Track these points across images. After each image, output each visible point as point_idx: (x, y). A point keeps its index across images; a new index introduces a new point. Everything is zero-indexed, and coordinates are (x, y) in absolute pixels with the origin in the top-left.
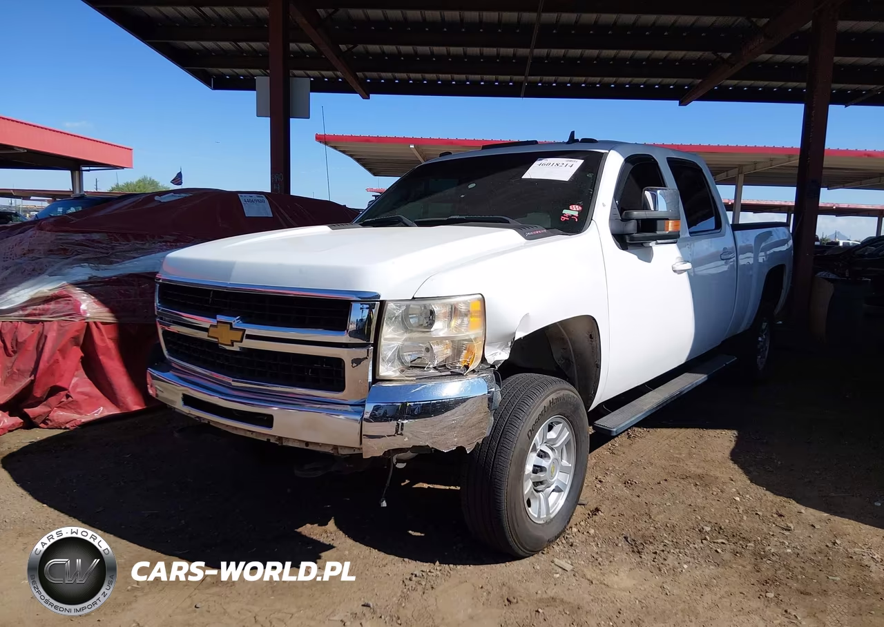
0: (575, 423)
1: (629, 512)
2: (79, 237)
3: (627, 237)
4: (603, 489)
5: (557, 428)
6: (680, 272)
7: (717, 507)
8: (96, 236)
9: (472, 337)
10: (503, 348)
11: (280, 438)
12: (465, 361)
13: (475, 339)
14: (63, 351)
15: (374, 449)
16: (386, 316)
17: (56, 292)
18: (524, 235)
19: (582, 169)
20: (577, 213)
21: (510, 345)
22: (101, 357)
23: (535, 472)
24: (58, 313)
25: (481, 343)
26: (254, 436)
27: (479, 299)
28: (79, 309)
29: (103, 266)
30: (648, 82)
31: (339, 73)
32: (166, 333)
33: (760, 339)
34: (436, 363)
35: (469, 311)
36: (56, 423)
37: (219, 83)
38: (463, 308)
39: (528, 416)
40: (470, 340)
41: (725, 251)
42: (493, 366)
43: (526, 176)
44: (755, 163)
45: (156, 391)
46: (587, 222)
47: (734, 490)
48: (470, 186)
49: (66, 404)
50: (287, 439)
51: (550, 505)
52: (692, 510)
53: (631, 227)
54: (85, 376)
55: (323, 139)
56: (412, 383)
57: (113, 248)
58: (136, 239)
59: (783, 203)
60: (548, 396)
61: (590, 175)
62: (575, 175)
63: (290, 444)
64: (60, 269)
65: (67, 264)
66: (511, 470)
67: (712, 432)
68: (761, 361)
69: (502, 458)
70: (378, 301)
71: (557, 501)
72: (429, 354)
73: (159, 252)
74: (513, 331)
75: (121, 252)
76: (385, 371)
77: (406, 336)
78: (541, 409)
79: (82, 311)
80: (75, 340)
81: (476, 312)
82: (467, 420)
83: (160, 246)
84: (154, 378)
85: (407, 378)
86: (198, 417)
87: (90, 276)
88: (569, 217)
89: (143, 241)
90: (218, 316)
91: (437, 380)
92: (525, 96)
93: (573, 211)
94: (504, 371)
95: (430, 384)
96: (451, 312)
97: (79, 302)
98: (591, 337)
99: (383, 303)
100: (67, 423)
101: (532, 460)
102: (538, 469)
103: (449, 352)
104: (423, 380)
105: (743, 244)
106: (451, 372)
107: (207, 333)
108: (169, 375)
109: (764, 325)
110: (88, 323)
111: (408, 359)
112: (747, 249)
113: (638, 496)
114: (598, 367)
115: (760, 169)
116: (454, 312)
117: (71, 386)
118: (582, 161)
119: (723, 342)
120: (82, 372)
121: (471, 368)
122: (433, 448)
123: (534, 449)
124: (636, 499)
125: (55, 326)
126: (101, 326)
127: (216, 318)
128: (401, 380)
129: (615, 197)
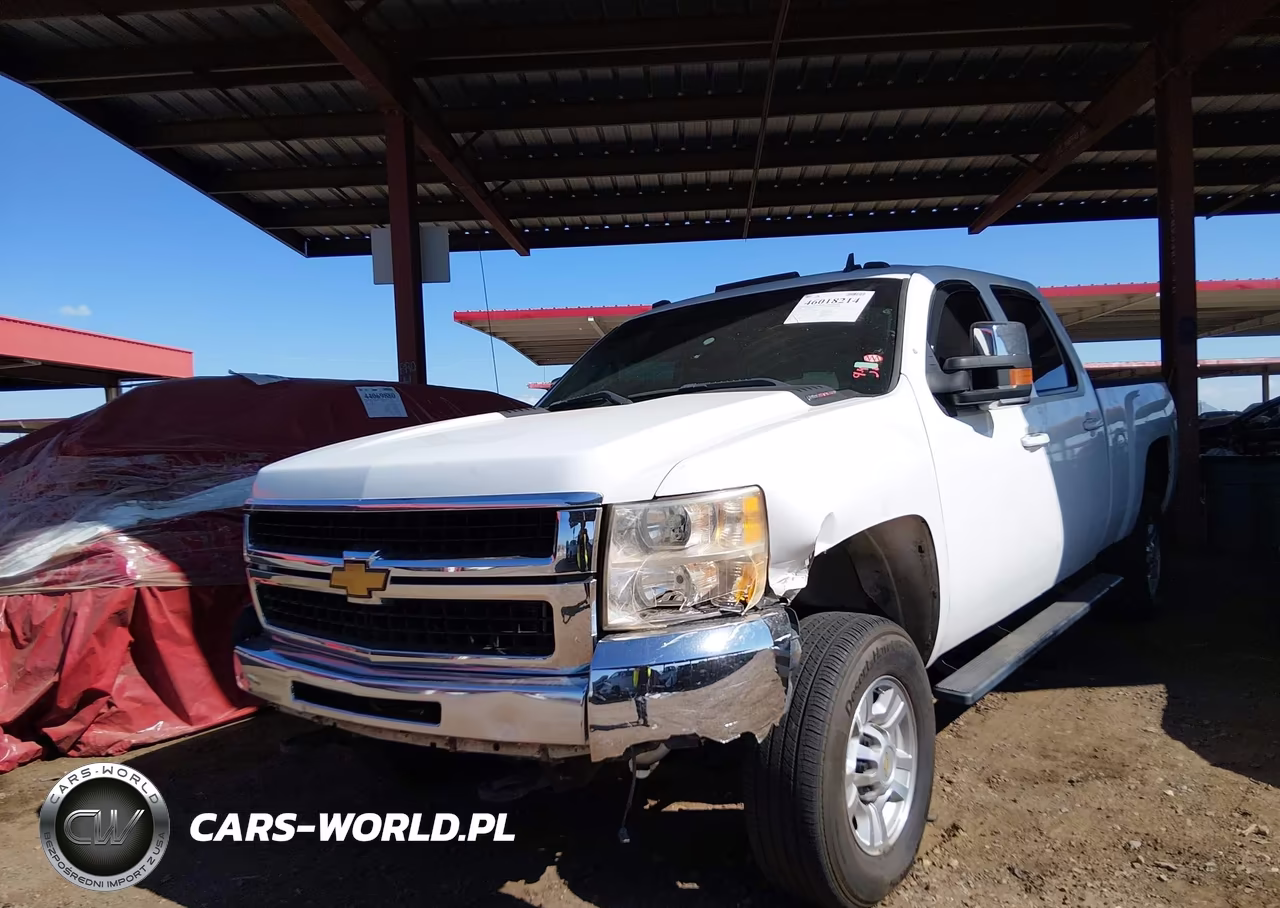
0: (911, 688)
1: (1005, 828)
2: (122, 462)
3: (955, 397)
4: (957, 794)
5: (887, 696)
6: (1033, 448)
7: (1141, 807)
8: (149, 460)
9: (750, 554)
10: (796, 568)
11: (452, 740)
12: (741, 593)
13: (754, 556)
14: (100, 635)
15: (607, 747)
16: (614, 527)
17: (89, 546)
18: (804, 399)
19: (873, 305)
20: (877, 365)
21: (807, 563)
22: (157, 642)
23: (859, 770)
24: (94, 576)
25: (763, 563)
26: (408, 740)
27: (754, 494)
28: (124, 568)
29: (160, 502)
30: (922, 205)
31: (485, 223)
32: (261, 588)
33: (1148, 550)
34: (696, 599)
35: (742, 513)
36: (92, 747)
37: (315, 248)
38: (730, 509)
39: (843, 678)
40: (747, 560)
41: (1089, 418)
42: (783, 599)
43: (790, 320)
44: (1080, 310)
45: (249, 683)
46: (894, 378)
47: (1162, 779)
48: (706, 342)
49: (106, 718)
50: (462, 740)
51: (887, 822)
52: (1105, 817)
53: (960, 381)
54: (136, 672)
55: (463, 318)
56: (661, 632)
57: (173, 476)
58: (207, 460)
59: (1124, 365)
60: (870, 644)
61: (887, 311)
62: (865, 312)
63: (470, 749)
64: (95, 511)
65: (105, 504)
66: (826, 766)
67: (1103, 693)
68: (1152, 581)
69: (812, 751)
70: (599, 506)
71: (896, 816)
72: (683, 586)
73: (242, 477)
74: (811, 542)
75: (186, 480)
76: (616, 617)
77: (648, 558)
78: (861, 666)
79: (128, 572)
80: (119, 617)
81: (753, 514)
82: (748, 693)
83: (244, 468)
84: (245, 661)
85: (653, 626)
86: (318, 717)
87: (140, 518)
88: (865, 372)
89: (218, 462)
90: (345, 553)
91: (702, 625)
92: (749, 237)
93: (871, 363)
94: (799, 607)
95: (691, 632)
96: (714, 516)
97: (124, 557)
98: (921, 550)
99: (607, 509)
100: (109, 747)
101: (855, 750)
102: (863, 765)
103: (713, 581)
104: (678, 627)
105: (1110, 407)
106: (722, 612)
107: (328, 582)
108: (268, 655)
109: (1151, 528)
110: (138, 589)
111: (650, 595)
112: (1117, 415)
113: (1015, 801)
114: (936, 596)
115: (1087, 317)
116: (717, 517)
117: (114, 688)
118: (872, 293)
119: (1098, 556)
120: (131, 666)
121: (751, 604)
122: (703, 738)
123: (856, 732)
124: (1012, 806)
125: (89, 598)
126: (158, 593)
127: (341, 556)
128: (642, 630)
129: (929, 340)
